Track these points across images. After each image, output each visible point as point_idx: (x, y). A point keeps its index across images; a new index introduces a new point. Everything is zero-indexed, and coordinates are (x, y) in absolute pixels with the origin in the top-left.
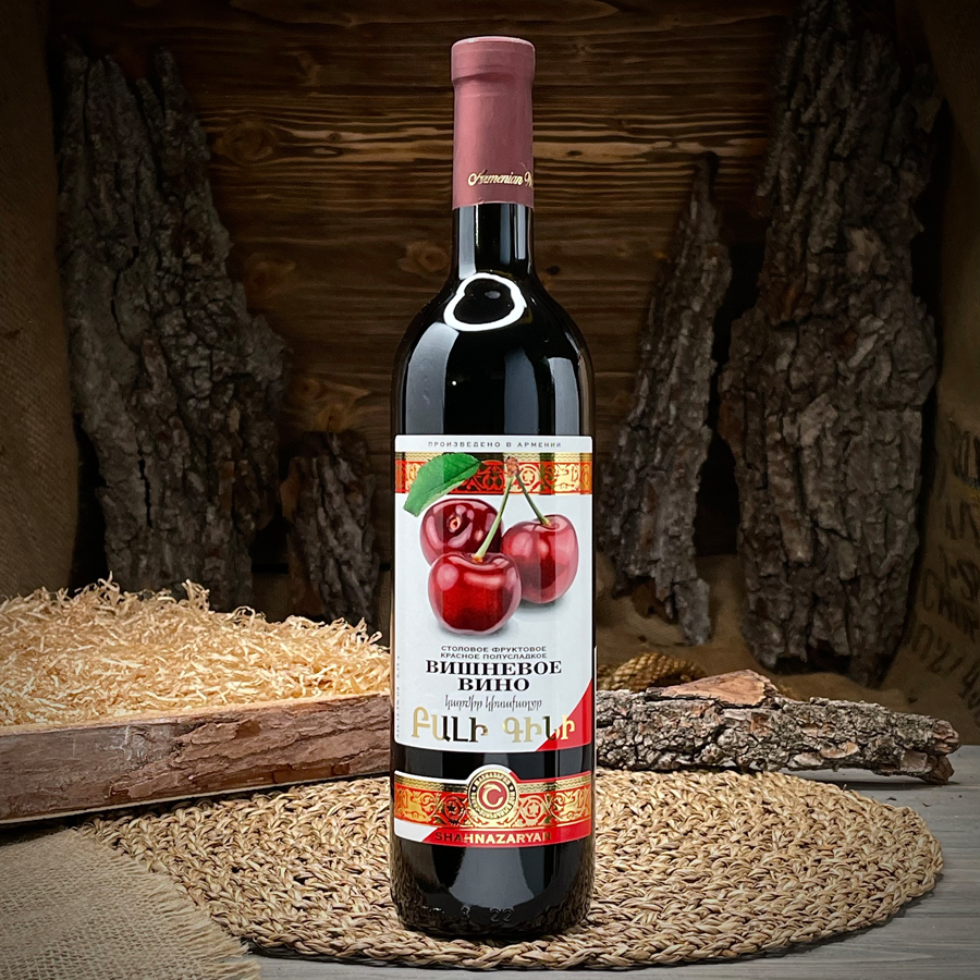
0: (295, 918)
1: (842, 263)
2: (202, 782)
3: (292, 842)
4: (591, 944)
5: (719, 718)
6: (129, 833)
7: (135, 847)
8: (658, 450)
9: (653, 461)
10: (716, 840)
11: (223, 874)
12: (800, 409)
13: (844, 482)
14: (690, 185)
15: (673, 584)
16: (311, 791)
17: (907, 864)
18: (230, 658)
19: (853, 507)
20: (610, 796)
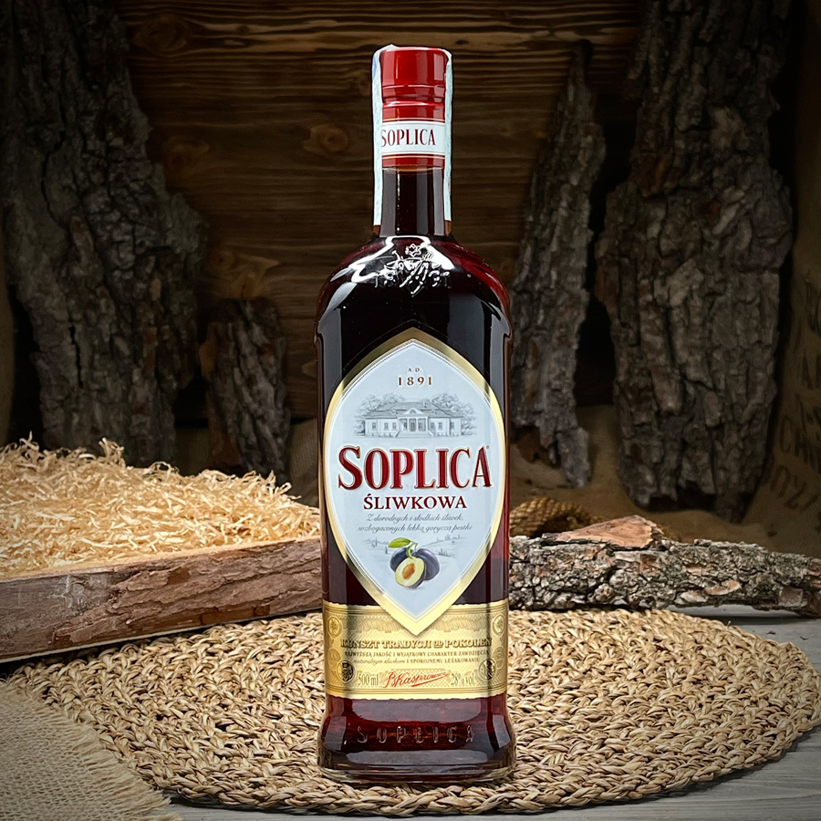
0: (217, 768)
1: (707, 140)
3: (214, 688)
4: (503, 789)
5: (611, 560)
6: (59, 681)
7: (63, 696)
8: (541, 311)
9: (536, 321)
10: (614, 678)
11: (147, 722)
12: (669, 273)
13: (710, 338)
14: (567, 70)
15: (556, 432)
16: (232, 634)
17: (795, 700)
18: (154, 510)
19: (718, 361)
20: (512, 637)
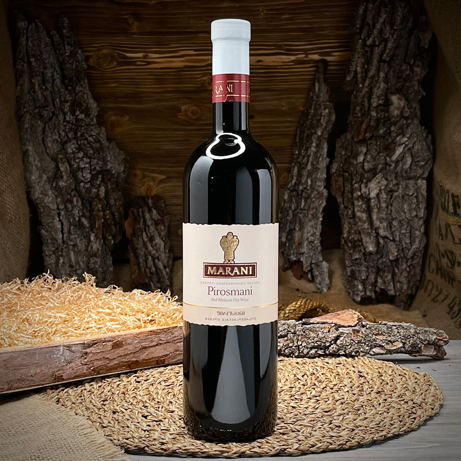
0: (143, 436)
1: (388, 111)
2: (97, 371)
3: (140, 398)
4: (281, 444)
5: (337, 332)
6: (64, 396)
7: (67, 403)
8: (303, 201)
9: (300, 206)
10: (337, 391)
11: (108, 415)
12: (369, 180)
13: (391, 214)
14: (315, 75)
15: (311, 264)
16: (148, 372)
18: (108, 311)
19: (395, 226)
20: (287, 371)
